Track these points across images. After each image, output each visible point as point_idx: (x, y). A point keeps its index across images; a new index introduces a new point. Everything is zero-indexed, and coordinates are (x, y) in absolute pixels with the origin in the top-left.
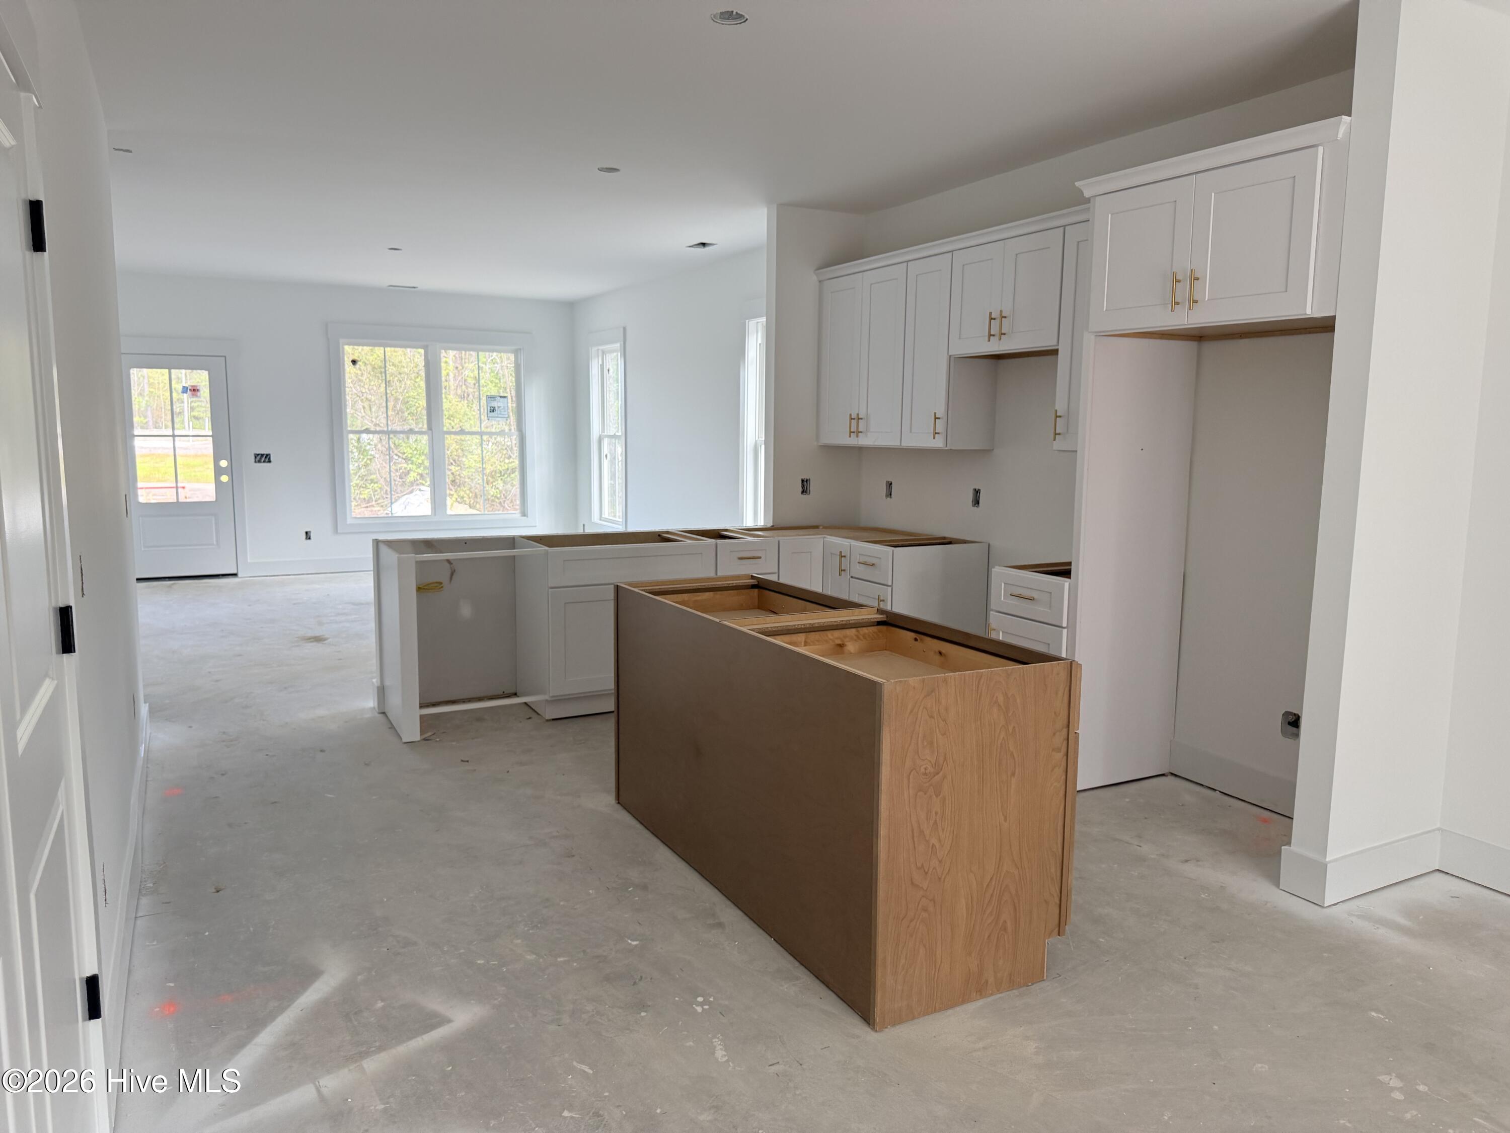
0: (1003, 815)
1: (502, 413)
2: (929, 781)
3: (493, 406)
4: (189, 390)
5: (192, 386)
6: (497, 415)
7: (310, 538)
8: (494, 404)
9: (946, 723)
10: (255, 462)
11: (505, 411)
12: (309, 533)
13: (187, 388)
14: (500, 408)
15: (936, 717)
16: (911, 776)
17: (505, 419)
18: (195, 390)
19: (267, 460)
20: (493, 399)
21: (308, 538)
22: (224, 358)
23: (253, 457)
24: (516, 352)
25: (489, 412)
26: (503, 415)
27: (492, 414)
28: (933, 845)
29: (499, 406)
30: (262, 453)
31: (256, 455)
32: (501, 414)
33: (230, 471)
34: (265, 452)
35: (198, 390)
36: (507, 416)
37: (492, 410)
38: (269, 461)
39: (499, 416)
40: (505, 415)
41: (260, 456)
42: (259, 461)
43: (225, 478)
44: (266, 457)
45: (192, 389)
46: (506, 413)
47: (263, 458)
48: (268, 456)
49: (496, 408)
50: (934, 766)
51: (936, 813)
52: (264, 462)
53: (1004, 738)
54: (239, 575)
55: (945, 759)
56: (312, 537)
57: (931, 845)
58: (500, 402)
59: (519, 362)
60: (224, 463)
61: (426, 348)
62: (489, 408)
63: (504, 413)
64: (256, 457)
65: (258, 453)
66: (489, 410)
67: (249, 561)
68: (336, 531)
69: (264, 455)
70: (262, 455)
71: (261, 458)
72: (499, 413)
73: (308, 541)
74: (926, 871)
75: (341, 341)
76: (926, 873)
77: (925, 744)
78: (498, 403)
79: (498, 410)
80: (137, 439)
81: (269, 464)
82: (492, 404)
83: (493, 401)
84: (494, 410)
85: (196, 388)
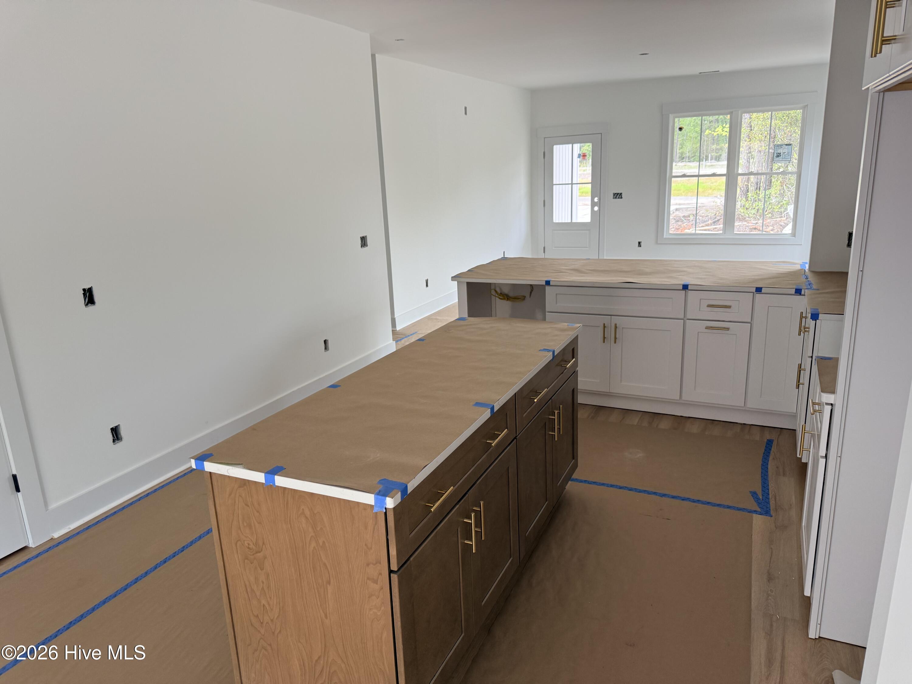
0: (323, 612)
2: (253, 555)
3: (779, 152)
4: (581, 156)
5: (583, 153)
6: (781, 160)
7: (641, 246)
8: (781, 151)
9: (260, 514)
10: (614, 198)
11: (789, 156)
12: (640, 243)
13: (580, 154)
14: (785, 154)
15: (250, 506)
16: (238, 545)
17: (788, 162)
18: (584, 156)
19: (620, 197)
20: (780, 147)
21: (640, 246)
22: (600, 134)
23: (612, 195)
24: (805, 108)
28: (264, 605)
29: (784, 152)
31: (614, 194)
32: (785, 158)
33: (599, 204)
34: (620, 192)
35: (586, 156)
36: (790, 159)
37: (779, 155)
38: (622, 198)
39: (783, 160)
40: (789, 158)
41: (616, 194)
42: (616, 198)
43: (596, 208)
44: (620, 195)
45: (583, 155)
46: (790, 157)
47: (618, 196)
49: (782, 154)
50: (255, 544)
51: (263, 582)
52: (618, 198)
53: (314, 547)
55: (263, 543)
56: (642, 246)
57: (262, 604)
58: (785, 149)
59: (806, 116)
60: (596, 200)
61: (731, 113)
62: (775, 155)
63: (788, 157)
64: (614, 195)
65: (615, 192)
66: (775, 156)
68: (657, 243)
69: (619, 193)
70: (618, 194)
71: (617, 196)
72: (783, 157)
73: (640, 248)
74: (262, 621)
75: (671, 116)
76: (262, 623)
77: (245, 524)
78: (784, 150)
79: (783, 155)
80: (554, 186)
81: (621, 199)
82: (779, 151)
83: (779, 149)
84: (780, 156)
85: (585, 154)
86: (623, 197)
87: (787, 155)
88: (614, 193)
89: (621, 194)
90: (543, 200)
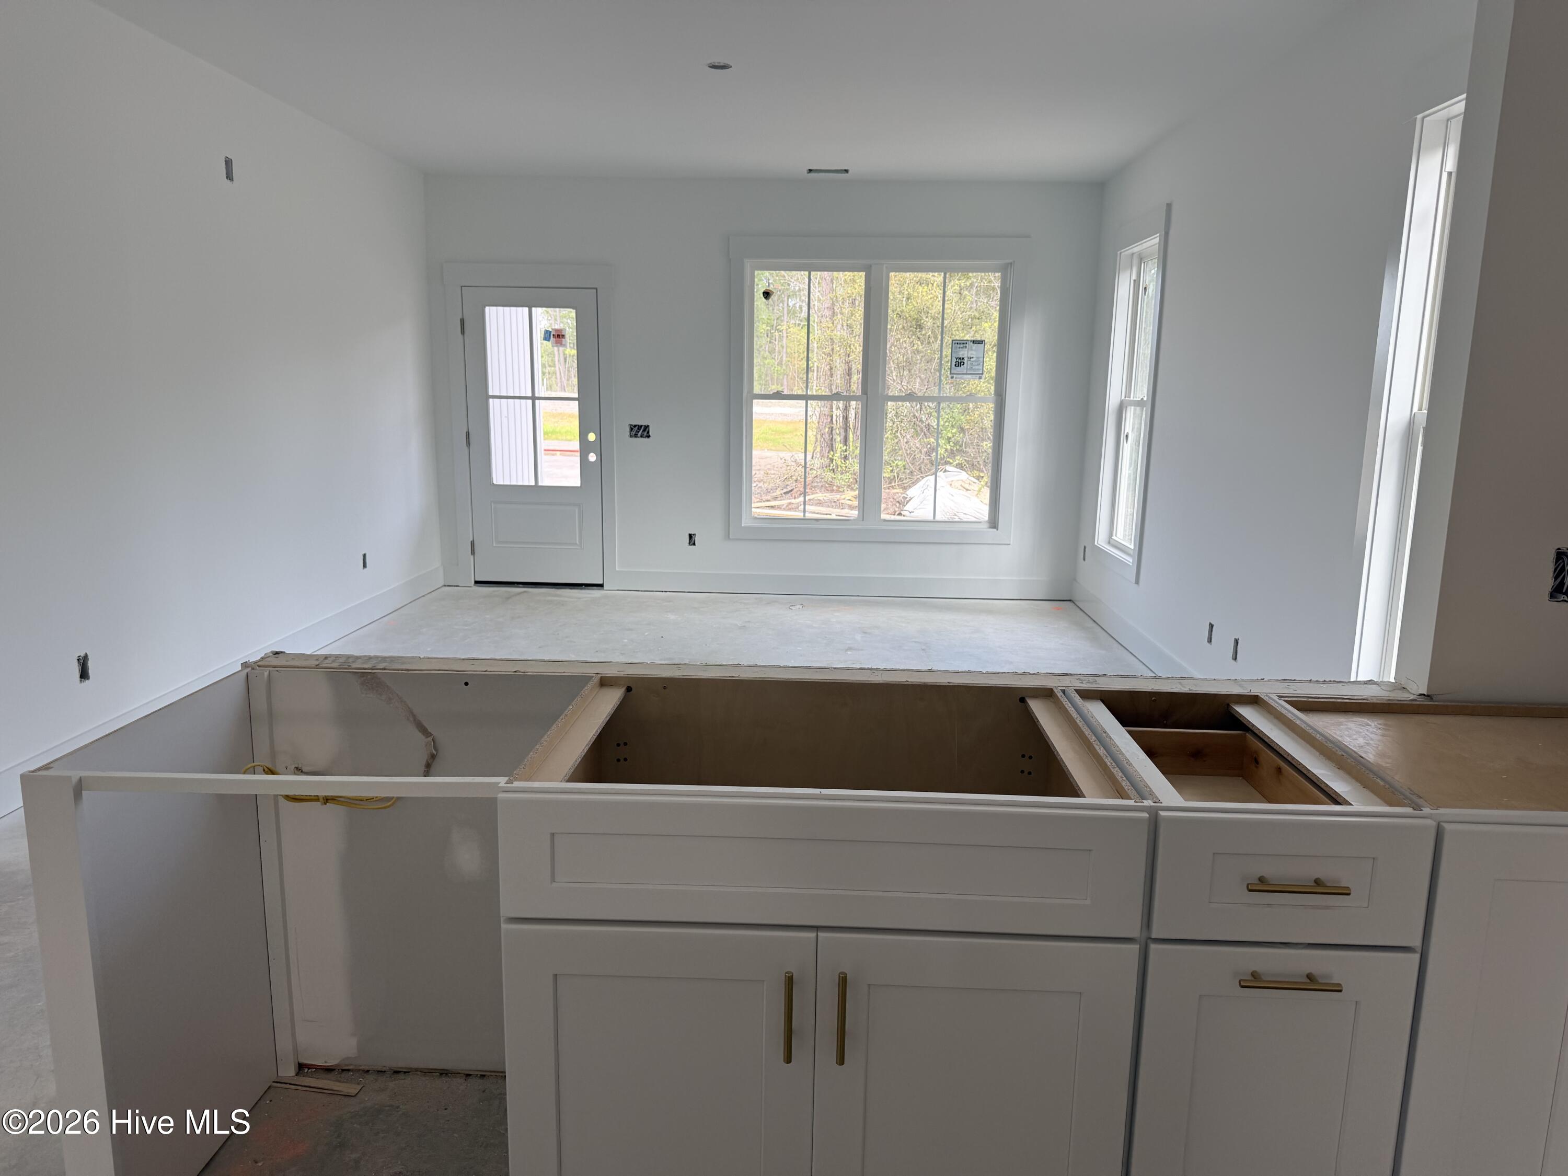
1: (974, 368)
3: (960, 356)
4: (553, 336)
5: (556, 330)
6: (965, 372)
8: (963, 353)
10: (631, 436)
11: (979, 364)
12: (693, 537)
13: (550, 332)
14: (972, 360)
17: (978, 376)
19: (645, 434)
20: (962, 346)
21: (693, 542)
22: (595, 290)
23: (628, 429)
24: (1005, 270)
25: (953, 366)
26: (975, 370)
27: (959, 369)
29: (969, 356)
30: (640, 424)
31: (632, 427)
32: (971, 369)
33: (599, 447)
34: (644, 423)
36: (980, 371)
37: (960, 362)
38: (649, 437)
39: (968, 372)
40: (978, 370)
41: (636, 429)
42: (636, 436)
43: (592, 457)
44: (644, 430)
45: (556, 335)
46: (981, 368)
47: (640, 431)
48: (646, 428)
49: (966, 359)
52: (641, 436)
54: (605, 587)
56: (696, 542)
58: (972, 350)
59: (1008, 286)
60: (592, 437)
61: (868, 270)
62: (954, 360)
63: (977, 367)
64: (632, 429)
65: (634, 424)
66: (954, 364)
67: (617, 569)
68: (727, 537)
69: (642, 426)
70: (640, 427)
71: (638, 431)
72: (969, 367)
73: (693, 547)
75: (748, 264)
78: (970, 352)
79: (969, 363)
80: (491, 400)
81: (647, 439)
82: (960, 353)
83: (961, 349)
84: (962, 363)
85: (562, 332)
86: (650, 433)
87: (976, 364)
88: (630, 425)
89: (647, 427)
90: (466, 430)
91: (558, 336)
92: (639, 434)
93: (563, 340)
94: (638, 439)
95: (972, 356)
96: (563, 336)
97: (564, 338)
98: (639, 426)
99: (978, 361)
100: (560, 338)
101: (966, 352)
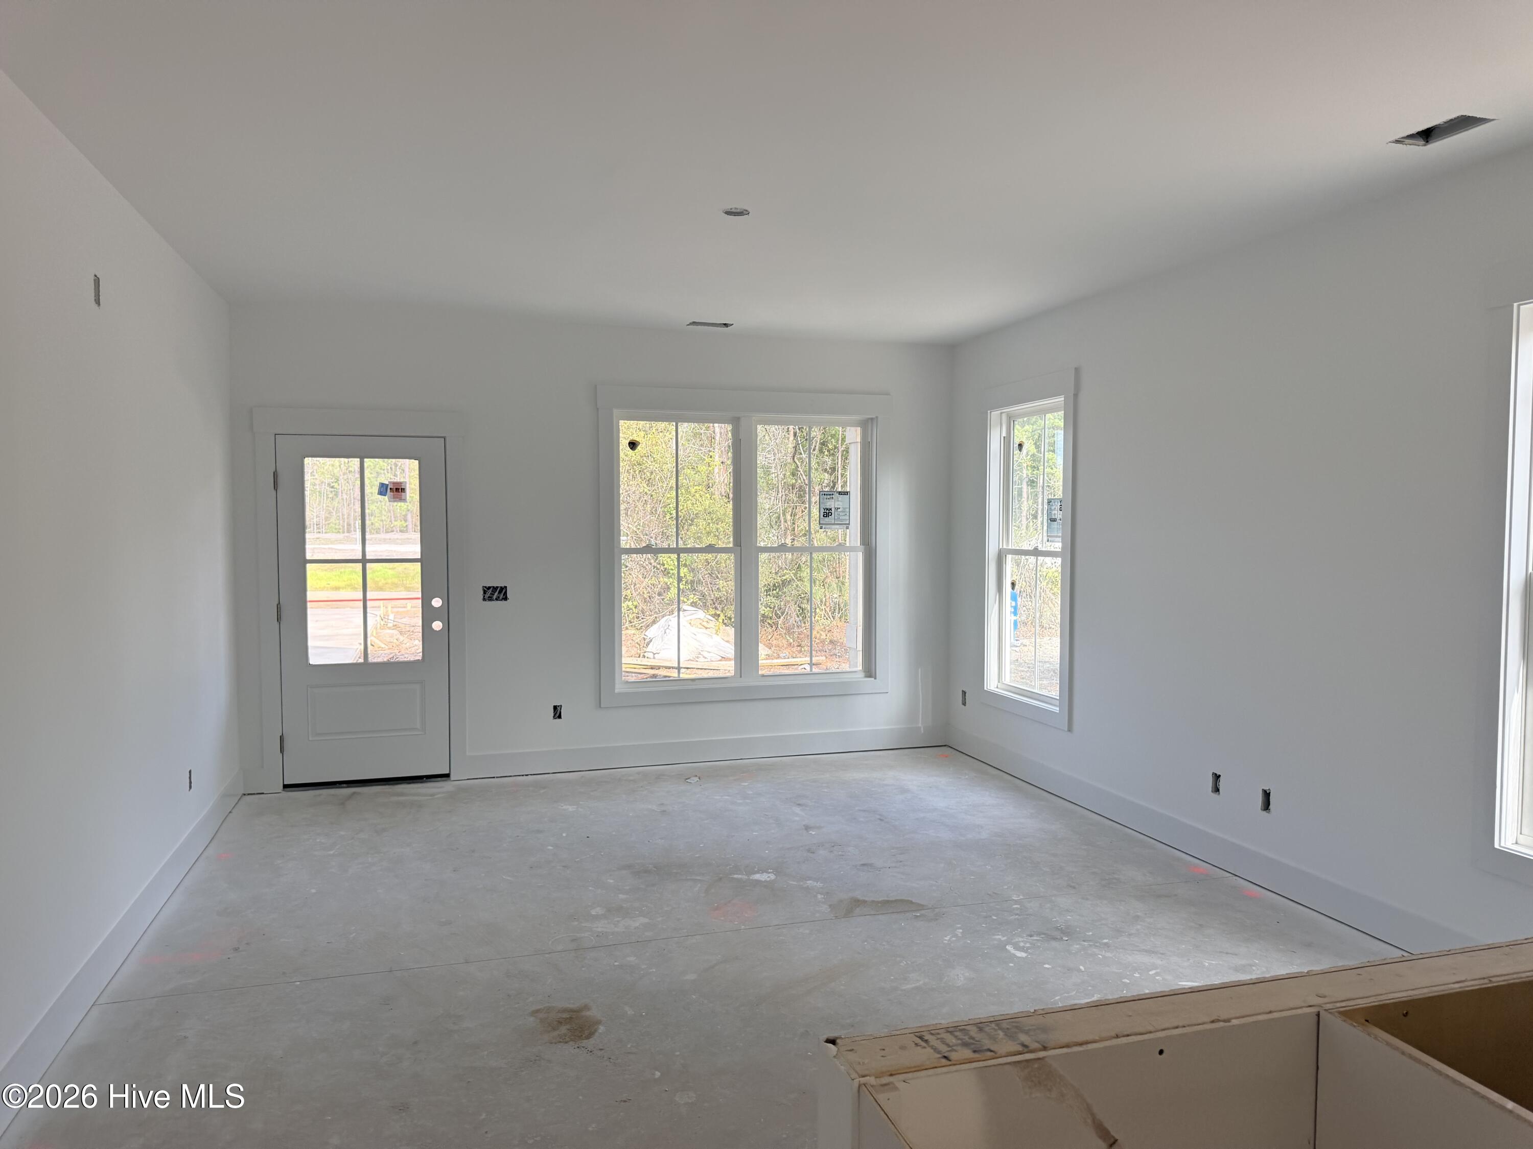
1: (841, 518)
3: (827, 507)
4: (389, 490)
5: (394, 483)
6: (833, 522)
8: (831, 504)
10: (484, 599)
11: (846, 515)
12: (559, 708)
13: (387, 486)
14: (839, 510)
17: (845, 526)
19: (502, 596)
20: (829, 497)
21: (558, 716)
22: (443, 439)
23: (482, 592)
24: (865, 424)
25: (822, 516)
26: (842, 520)
27: (827, 519)
29: (836, 506)
30: (495, 585)
31: (486, 590)
33: (446, 614)
34: (500, 584)
36: (847, 523)
37: (827, 513)
38: (506, 599)
39: (838, 522)
40: (846, 520)
41: (490, 591)
42: (490, 599)
43: (437, 625)
44: (500, 592)
45: (394, 488)
46: (848, 518)
47: (496, 593)
48: (502, 590)
49: (833, 509)
52: (496, 599)
54: (452, 777)
56: (562, 716)
59: (869, 439)
60: (437, 603)
61: (736, 422)
62: (822, 511)
63: (844, 518)
64: (485, 592)
65: (488, 585)
67: (466, 755)
68: (598, 706)
69: (497, 587)
70: (495, 589)
71: (493, 594)
72: (836, 518)
73: (558, 720)
75: (615, 413)
78: (837, 503)
79: (836, 514)
80: (309, 567)
81: (504, 602)
82: (828, 504)
83: (828, 500)
84: (830, 514)
85: (401, 486)
86: (508, 596)
87: (843, 514)
88: (483, 587)
89: (504, 588)
90: (277, 602)
91: (397, 490)
92: (495, 597)
93: (403, 494)
94: (493, 602)
95: (838, 507)
96: (403, 490)
97: (405, 492)
98: (493, 587)
99: (844, 512)
100: (399, 492)
101: (833, 503)
